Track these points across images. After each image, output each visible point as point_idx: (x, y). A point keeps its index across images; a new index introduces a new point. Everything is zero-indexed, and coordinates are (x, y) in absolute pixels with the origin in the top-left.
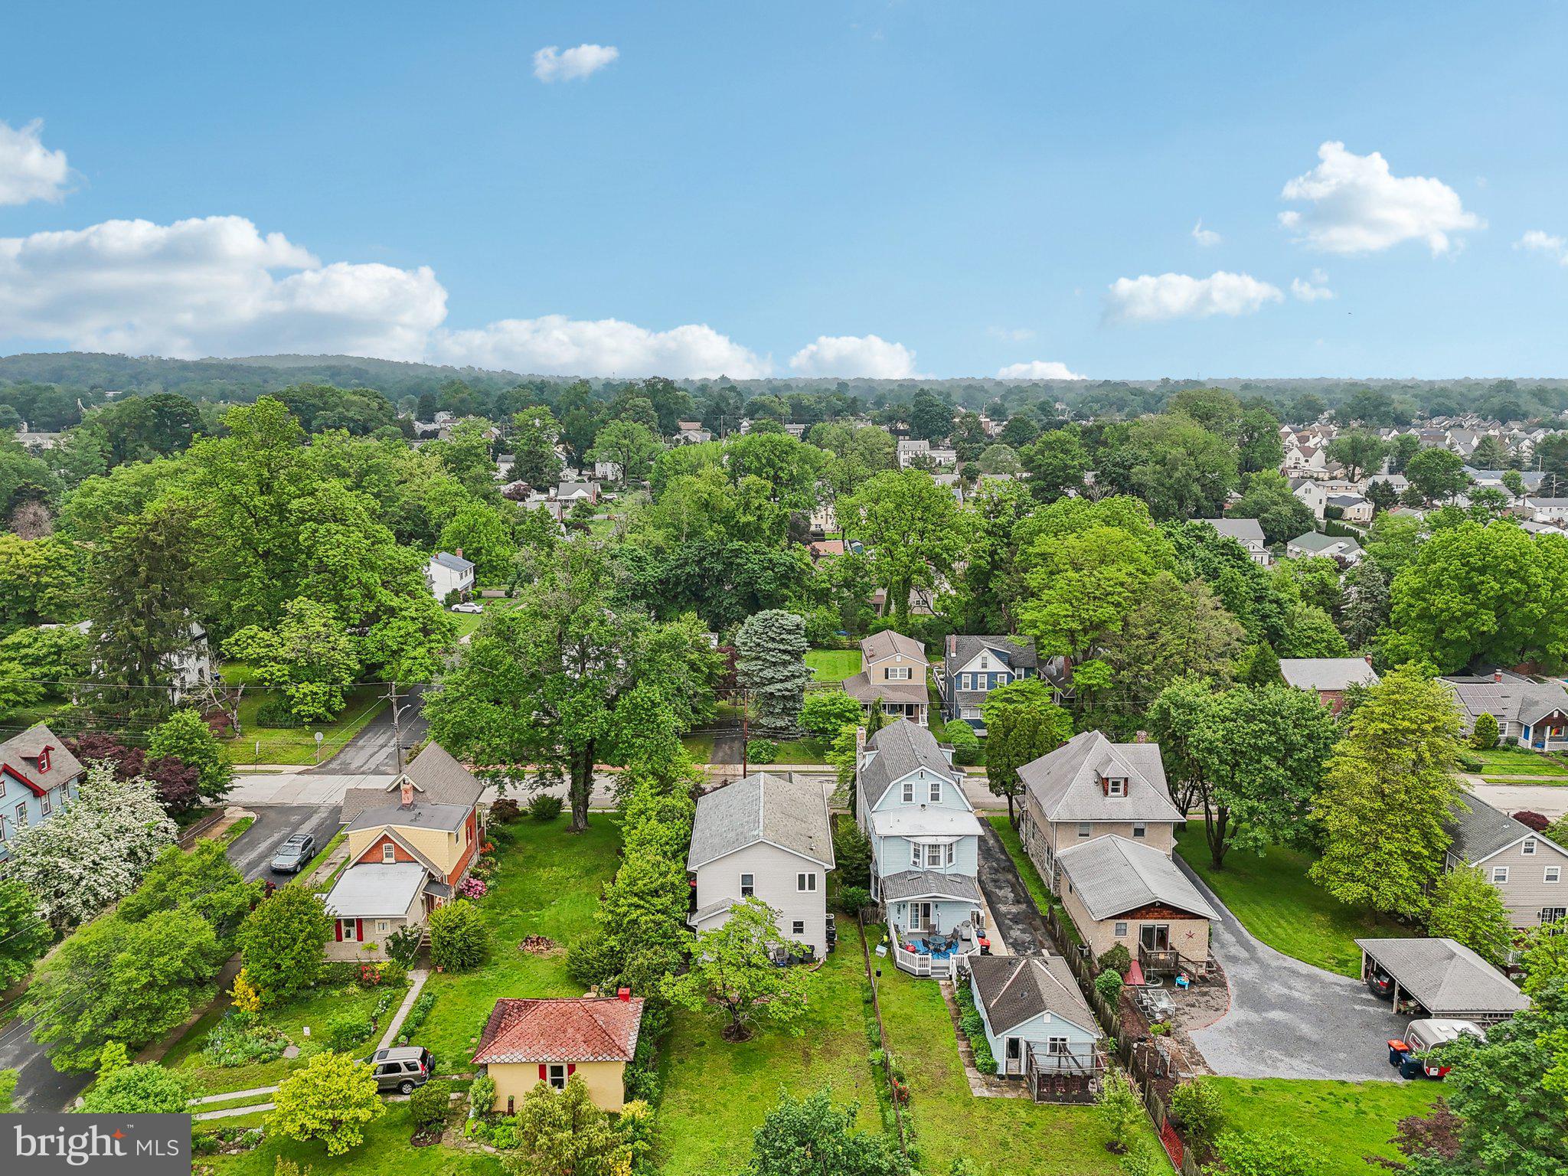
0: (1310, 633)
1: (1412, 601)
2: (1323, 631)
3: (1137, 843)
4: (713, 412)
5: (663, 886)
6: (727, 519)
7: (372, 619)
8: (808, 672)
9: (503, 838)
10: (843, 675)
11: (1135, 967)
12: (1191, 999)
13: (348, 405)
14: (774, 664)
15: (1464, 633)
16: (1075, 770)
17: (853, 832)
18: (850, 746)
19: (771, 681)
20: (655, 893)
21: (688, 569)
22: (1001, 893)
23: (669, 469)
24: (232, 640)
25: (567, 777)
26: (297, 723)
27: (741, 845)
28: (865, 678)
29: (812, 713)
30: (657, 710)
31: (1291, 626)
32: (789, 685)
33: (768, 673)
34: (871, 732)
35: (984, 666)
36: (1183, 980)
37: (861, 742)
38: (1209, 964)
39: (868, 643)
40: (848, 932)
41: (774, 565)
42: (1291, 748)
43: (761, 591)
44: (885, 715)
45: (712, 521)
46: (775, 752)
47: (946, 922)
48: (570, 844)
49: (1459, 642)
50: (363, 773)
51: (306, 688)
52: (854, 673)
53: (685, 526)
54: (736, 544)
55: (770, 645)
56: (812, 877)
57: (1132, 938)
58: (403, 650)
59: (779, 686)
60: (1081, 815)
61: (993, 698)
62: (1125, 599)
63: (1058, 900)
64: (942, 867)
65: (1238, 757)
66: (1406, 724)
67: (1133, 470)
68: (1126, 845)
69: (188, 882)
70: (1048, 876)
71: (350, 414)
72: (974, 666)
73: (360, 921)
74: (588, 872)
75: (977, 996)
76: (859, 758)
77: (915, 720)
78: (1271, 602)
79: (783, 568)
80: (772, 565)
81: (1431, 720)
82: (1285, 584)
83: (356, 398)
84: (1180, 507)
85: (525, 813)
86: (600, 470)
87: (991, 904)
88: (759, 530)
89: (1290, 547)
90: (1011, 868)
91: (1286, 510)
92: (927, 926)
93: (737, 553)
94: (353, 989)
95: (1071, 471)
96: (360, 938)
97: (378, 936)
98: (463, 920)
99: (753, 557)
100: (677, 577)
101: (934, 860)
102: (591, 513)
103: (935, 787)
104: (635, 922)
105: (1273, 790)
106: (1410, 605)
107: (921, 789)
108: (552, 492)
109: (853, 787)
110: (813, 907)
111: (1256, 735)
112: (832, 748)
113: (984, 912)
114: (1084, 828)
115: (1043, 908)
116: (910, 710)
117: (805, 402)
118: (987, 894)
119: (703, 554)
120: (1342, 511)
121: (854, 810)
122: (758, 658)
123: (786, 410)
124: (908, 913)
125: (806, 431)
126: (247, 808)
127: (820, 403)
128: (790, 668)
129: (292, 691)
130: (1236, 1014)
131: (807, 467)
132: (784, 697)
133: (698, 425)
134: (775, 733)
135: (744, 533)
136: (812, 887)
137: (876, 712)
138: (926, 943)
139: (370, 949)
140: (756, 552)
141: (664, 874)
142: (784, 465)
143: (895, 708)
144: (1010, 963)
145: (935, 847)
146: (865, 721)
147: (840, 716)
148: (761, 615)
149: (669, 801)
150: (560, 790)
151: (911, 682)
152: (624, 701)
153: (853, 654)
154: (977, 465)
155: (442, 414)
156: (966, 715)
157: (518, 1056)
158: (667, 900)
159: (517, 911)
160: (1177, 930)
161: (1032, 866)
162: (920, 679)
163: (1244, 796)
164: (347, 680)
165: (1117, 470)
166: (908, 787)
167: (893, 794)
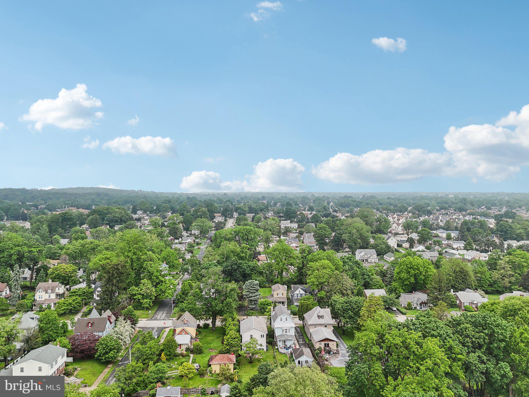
0: (376, 283)
1: (397, 275)
2: (379, 282)
3: (325, 328)
4: (225, 210)
5: (236, 337)
6: (238, 255)
7: (158, 284)
8: (260, 294)
9: (199, 332)
10: (267, 295)
11: (323, 351)
12: (332, 356)
13: (116, 213)
14: (252, 293)
15: (408, 282)
16: (314, 314)
17: (271, 328)
18: (270, 311)
19: (251, 297)
20: (235, 339)
21: (228, 268)
22: (300, 340)
23: (218, 236)
24: (129, 290)
25: (212, 319)
26: (143, 309)
27: (250, 329)
28: (272, 295)
29: (261, 304)
30: (232, 304)
31: (371, 280)
32: (255, 298)
33: (251, 295)
34: (274, 308)
35: (299, 292)
36: (332, 353)
37: (272, 310)
38: (337, 350)
39: (273, 287)
40: (270, 347)
41: (250, 267)
42: (354, 309)
43: (247, 273)
44: (277, 304)
45: (234, 256)
46: (252, 313)
47: (288, 344)
48: (212, 333)
49: (407, 285)
50: (161, 320)
51: (145, 300)
52: (270, 294)
53: (225, 255)
54: (240, 261)
55: (251, 288)
56: (263, 335)
57: (322, 345)
58: (165, 291)
59: (253, 298)
60: (314, 323)
61: (301, 300)
62: (328, 277)
63: (311, 341)
64: (288, 333)
65: (345, 311)
66: (372, 304)
67: (343, 235)
68: (323, 329)
69: (148, 338)
70: (309, 336)
71: (116, 215)
72: (297, 292)
73: (180, 345)
74: (218, 338)
75: (293, 355)
76: (272, 313)
77: (284, 305)
78: (366, 275)
79: (252, 267)
80: (249, 266)
81: (376, 303)
82: (371, 271)
83: (117, 210)
84: (355, 245)
85: (201, 327)
86: (193, 232)
87: (298, 342)
88: (246, 257)
89: (384, 257)
90: (302, 335)
91: (384, 246)
92: (285, 345)
93: (240, 264)
94: (181, 357)
95: (327, 236)
96: (180, 348)
97: (184, 348)
98: (199, 345)
99: (245, 265)
100: (226, 270)
101: (286, 332)
102: (193, 247)
103: (286, 318)
104: (231, 343)
105: (350, 317)
106: (397, 276)
107: (284, 318)
108: (180, 239)
109: (270, 320)
110: (263, 341)
111: (347, 306)
112: (266, 312)
113: (296, 343)
114: (315, 325)
115: (307, 342)
116: (283, 303)
117: (253, 206)
118: (297, 340)
119: (232, 264)
120: (402, 245)
121: (271, 325)
122: (248, 291)
123: (247, 209)
124: (281, 342)
125: (254, 217)
126: (139, 328)
127: (257, 207)
128: (256, 294)
129: (142, 301)
130: (340, 358)
131: (256, 235)
132: (254, 300)
133: (220, 214)
134: (252, 309)
135: (242, 258)
136: (263, 337)
137: (275, 303)
138: (285, 348)
139: (182, 350)
140: (245, 263)
141: (236, 335)
142: (250, 235)
143: (279, 302)
144: (299, 349)
145: (286, 329)
146: (273, 305)
147: (267, 305)
148: (249, 281)
149: (234, 322)
150: (210, 322)
151: (283, 296)
152: (225, 302)
153: (269, 289)
154: (303, 230)
155: (139, 211)
156: (296, 304)
157: (217, 363)
158: (237, 339)
159: (205, 345)
160: (330, 343)
161: (307, 335)
162: (285, 296)
163: (345, 319)
164: (154, 298)
165: (339, 235)
166: (281, 318)
167: (279, 319)
